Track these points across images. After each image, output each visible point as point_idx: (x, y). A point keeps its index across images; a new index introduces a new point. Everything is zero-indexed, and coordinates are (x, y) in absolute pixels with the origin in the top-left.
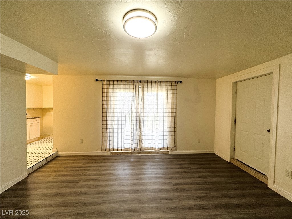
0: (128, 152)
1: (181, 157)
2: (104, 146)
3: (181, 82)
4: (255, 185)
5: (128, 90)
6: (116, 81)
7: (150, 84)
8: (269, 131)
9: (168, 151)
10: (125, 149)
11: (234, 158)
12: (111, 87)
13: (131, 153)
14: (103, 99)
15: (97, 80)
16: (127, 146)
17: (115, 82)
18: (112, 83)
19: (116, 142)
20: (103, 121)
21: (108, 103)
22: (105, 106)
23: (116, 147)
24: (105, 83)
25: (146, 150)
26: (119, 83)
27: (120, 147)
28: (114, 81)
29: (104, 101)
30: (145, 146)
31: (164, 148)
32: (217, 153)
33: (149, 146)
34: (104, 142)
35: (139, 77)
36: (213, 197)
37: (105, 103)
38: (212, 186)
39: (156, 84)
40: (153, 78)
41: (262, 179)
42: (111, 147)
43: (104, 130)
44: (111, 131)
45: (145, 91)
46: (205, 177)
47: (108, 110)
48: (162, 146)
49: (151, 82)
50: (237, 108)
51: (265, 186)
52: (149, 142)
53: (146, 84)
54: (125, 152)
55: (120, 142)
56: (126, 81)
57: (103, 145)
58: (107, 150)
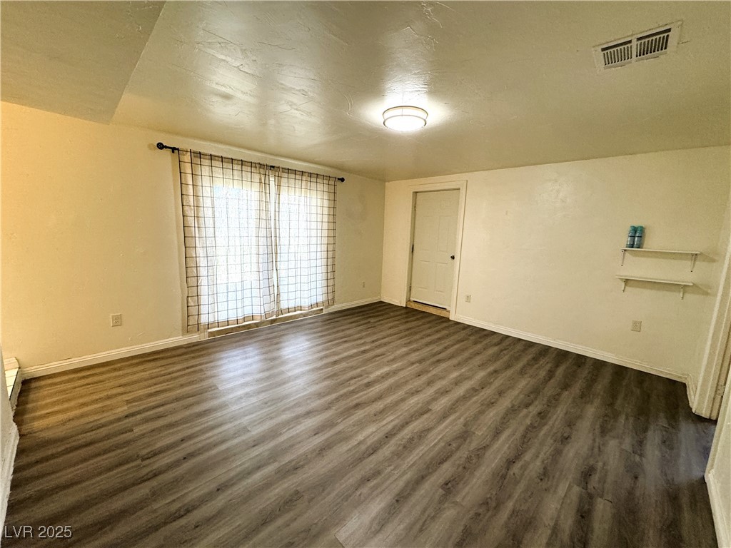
0: (249, 325)
1: (346, 313)
2: (193, 321)
3: (342, 180)
4: (441, 320)
5: (247, 185)
6: (217, 158)
7: (293, 176)
8: (453, 258)
9: (322, 309)
10: (244, 319)
11: (409, 301)
12: (206, 170)
13: (257, 325)
14: (184, 200)
15: (161, 146)
16: (248, 312)
17: (215, 160)
18: (206, 162)
19: (222, 306)
20: (188, 259)
21: (198, 214)
22: (191, 221)
23: (222, 317)
24: (187, 158)
25: (286, 313)
26: (225, 165)
27: (232, 316)
28: (212, 157)
29: (186, 208)
30: (284, 305)
31: (317, 304)
32: (387, 299)
33: (292, 305)
34: (193, 311)
35: (268, 156)
36: (417, 340)
37: (190, 212)
38: (407, 333)
39: (304, 178)
40: (296, 164)
41: (443, 314)
42: (211, 320)
43: (192, 281)
44: (210, 283)
45: (284, 190)
46: (396, 326)
47: (199, 231)
48: (314, 301)
49: (295, 172)
50: (416, 230)
51: (448, 320)
52: (292, 296)
53: (286, 175)
54: (244, 326)
55: (232, 305)
56: (242, 162)
57: (190, 318)
58: (202, 327)
